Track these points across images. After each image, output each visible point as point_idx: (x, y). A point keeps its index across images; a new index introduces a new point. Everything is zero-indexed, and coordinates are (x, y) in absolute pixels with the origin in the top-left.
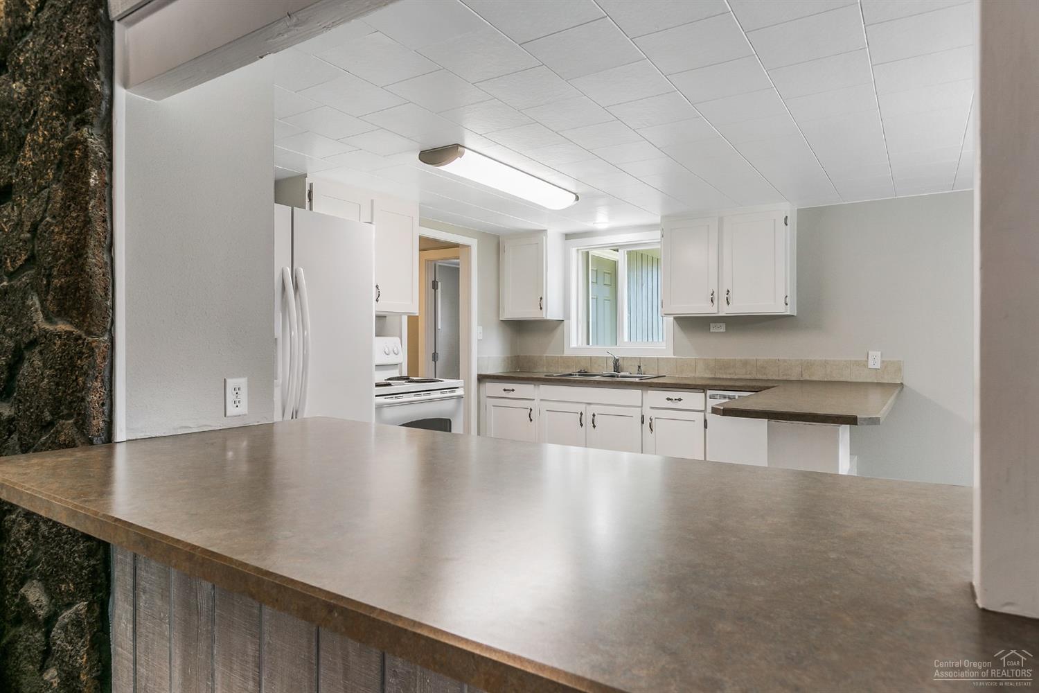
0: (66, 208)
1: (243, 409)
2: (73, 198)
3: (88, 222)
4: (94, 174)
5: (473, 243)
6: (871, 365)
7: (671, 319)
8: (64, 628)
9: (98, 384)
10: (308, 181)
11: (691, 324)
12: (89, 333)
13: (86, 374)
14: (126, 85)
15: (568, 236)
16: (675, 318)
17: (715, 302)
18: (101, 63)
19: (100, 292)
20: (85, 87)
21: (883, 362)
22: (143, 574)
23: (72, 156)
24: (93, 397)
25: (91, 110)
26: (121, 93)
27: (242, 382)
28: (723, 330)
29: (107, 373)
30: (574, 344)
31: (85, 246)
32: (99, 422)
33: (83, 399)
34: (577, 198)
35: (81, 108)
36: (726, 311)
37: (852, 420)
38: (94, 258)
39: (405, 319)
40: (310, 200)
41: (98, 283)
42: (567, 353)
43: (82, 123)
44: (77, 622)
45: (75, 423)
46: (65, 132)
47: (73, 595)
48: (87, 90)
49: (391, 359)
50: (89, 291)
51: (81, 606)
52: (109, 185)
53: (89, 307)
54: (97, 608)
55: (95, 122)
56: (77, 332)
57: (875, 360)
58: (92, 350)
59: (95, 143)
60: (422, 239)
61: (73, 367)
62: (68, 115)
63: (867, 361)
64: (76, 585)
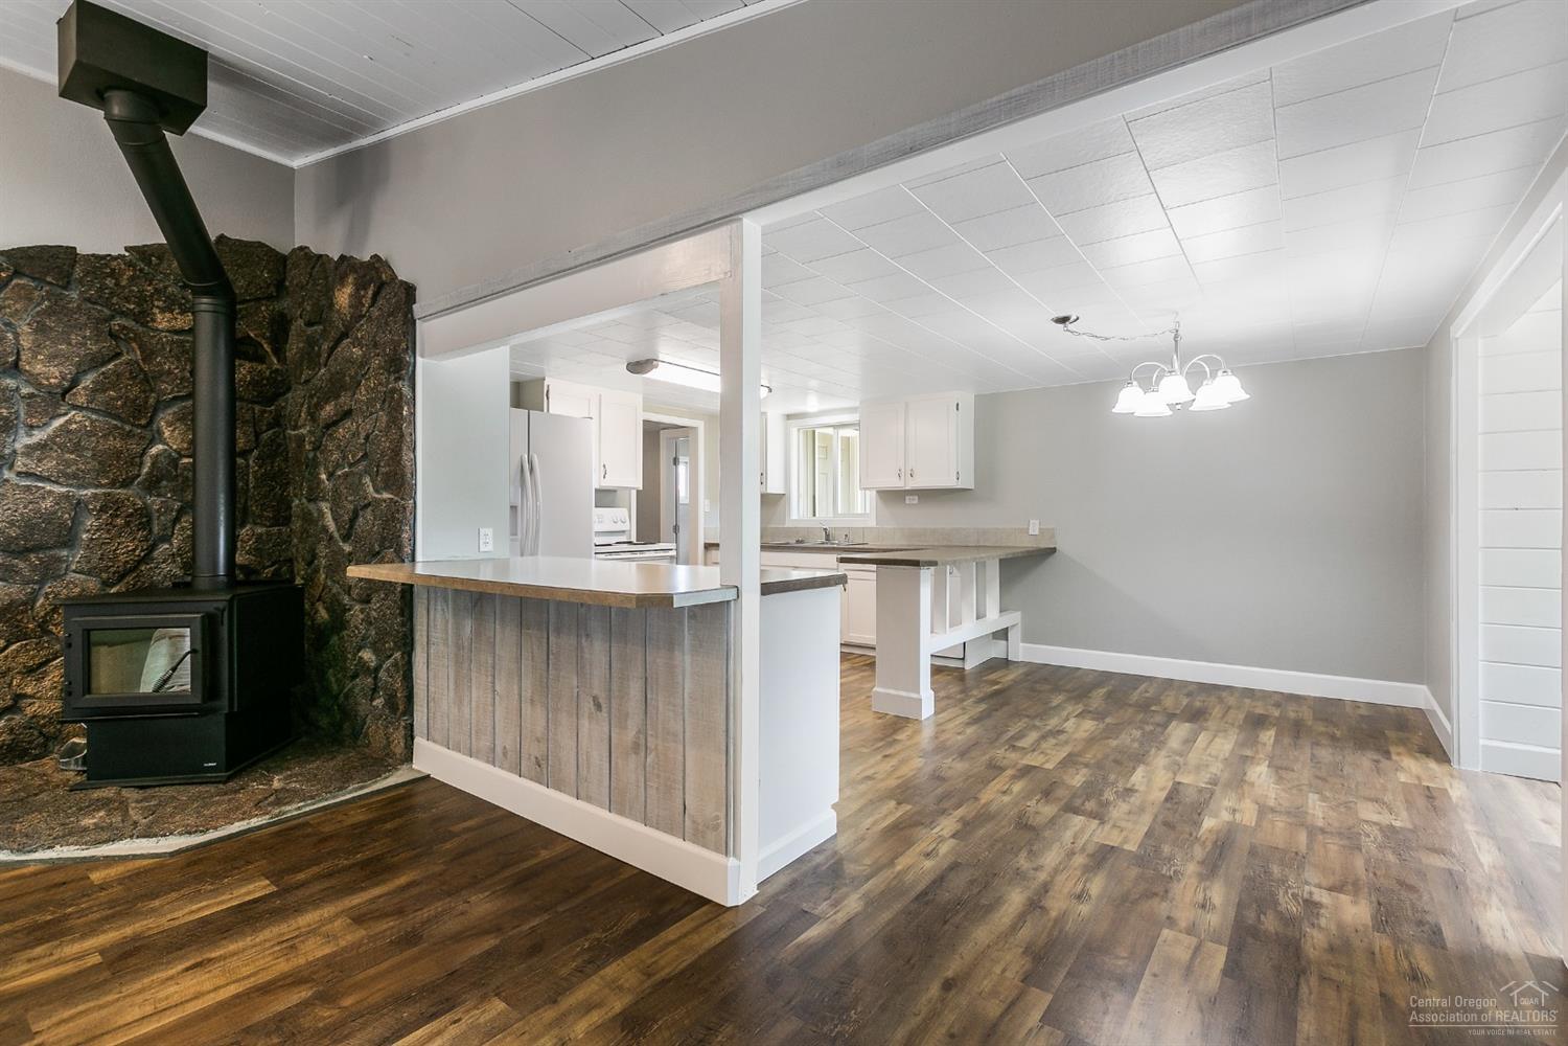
0: (388, 427)
1: (490, 548)
2: (393, 422)
3: (402, 436)
4: (406, 408)
5: (700, 425)
6: (1031, 532)
7: (874, 492)
8: (388, 670)
9: (407, 528)
10: (546, 383)
11: (892, 497)
12: (402, 499)
13: (401, 522)
14: (422, 356)
15: (789, 417)
16: (878, 492)
17: (902, 477)
18: (410, 345)
19: (409, 475)
20: (401, 360)
21: (1040, 529)
22: (434, 634)
23: (393, 398)
24: (405, 535)
25: (404, 372)
26: (419, 359)
27: (489, 531)
28: (916, 502)
29: (412, 522)
30: (794, 516)
31: (401, 450)
32: (408, 550)
33: (400, 536)
34: (770, 390)
35: (398, 371)
36: (911, 485)
37: (933, 563)
38: (406, 456)
39: (634, 493)
40: (548, 398)
41: (408, 471)
42: (788, 525)
43: (398, 379)
44: (395, 665)
45: (395, 551)
46: (388, 383)
47: (393, 649)
48: (401, 362)
49: (620, 527)
50: (403, 476)
51: (398, 655)
52: (414, 414)
53: (402, 485)
54: (405, 656)
55: (406, 378)
56: (396, 498)
57: (1034, 529)
58: (405, 508)
59: (406, 390)
60: (646, 422)
61: (394, 518)
62: (389, 373)
63: (1028, 529)
64: (395, 643)
